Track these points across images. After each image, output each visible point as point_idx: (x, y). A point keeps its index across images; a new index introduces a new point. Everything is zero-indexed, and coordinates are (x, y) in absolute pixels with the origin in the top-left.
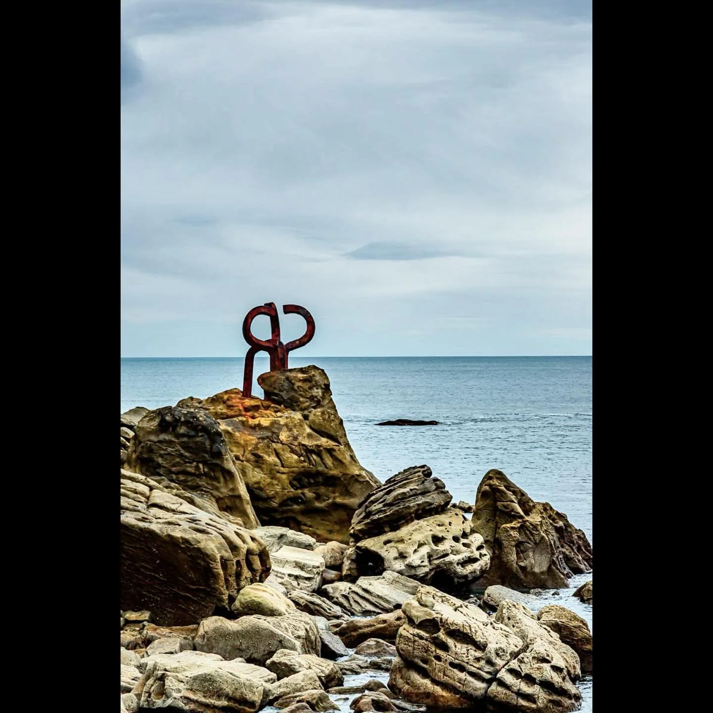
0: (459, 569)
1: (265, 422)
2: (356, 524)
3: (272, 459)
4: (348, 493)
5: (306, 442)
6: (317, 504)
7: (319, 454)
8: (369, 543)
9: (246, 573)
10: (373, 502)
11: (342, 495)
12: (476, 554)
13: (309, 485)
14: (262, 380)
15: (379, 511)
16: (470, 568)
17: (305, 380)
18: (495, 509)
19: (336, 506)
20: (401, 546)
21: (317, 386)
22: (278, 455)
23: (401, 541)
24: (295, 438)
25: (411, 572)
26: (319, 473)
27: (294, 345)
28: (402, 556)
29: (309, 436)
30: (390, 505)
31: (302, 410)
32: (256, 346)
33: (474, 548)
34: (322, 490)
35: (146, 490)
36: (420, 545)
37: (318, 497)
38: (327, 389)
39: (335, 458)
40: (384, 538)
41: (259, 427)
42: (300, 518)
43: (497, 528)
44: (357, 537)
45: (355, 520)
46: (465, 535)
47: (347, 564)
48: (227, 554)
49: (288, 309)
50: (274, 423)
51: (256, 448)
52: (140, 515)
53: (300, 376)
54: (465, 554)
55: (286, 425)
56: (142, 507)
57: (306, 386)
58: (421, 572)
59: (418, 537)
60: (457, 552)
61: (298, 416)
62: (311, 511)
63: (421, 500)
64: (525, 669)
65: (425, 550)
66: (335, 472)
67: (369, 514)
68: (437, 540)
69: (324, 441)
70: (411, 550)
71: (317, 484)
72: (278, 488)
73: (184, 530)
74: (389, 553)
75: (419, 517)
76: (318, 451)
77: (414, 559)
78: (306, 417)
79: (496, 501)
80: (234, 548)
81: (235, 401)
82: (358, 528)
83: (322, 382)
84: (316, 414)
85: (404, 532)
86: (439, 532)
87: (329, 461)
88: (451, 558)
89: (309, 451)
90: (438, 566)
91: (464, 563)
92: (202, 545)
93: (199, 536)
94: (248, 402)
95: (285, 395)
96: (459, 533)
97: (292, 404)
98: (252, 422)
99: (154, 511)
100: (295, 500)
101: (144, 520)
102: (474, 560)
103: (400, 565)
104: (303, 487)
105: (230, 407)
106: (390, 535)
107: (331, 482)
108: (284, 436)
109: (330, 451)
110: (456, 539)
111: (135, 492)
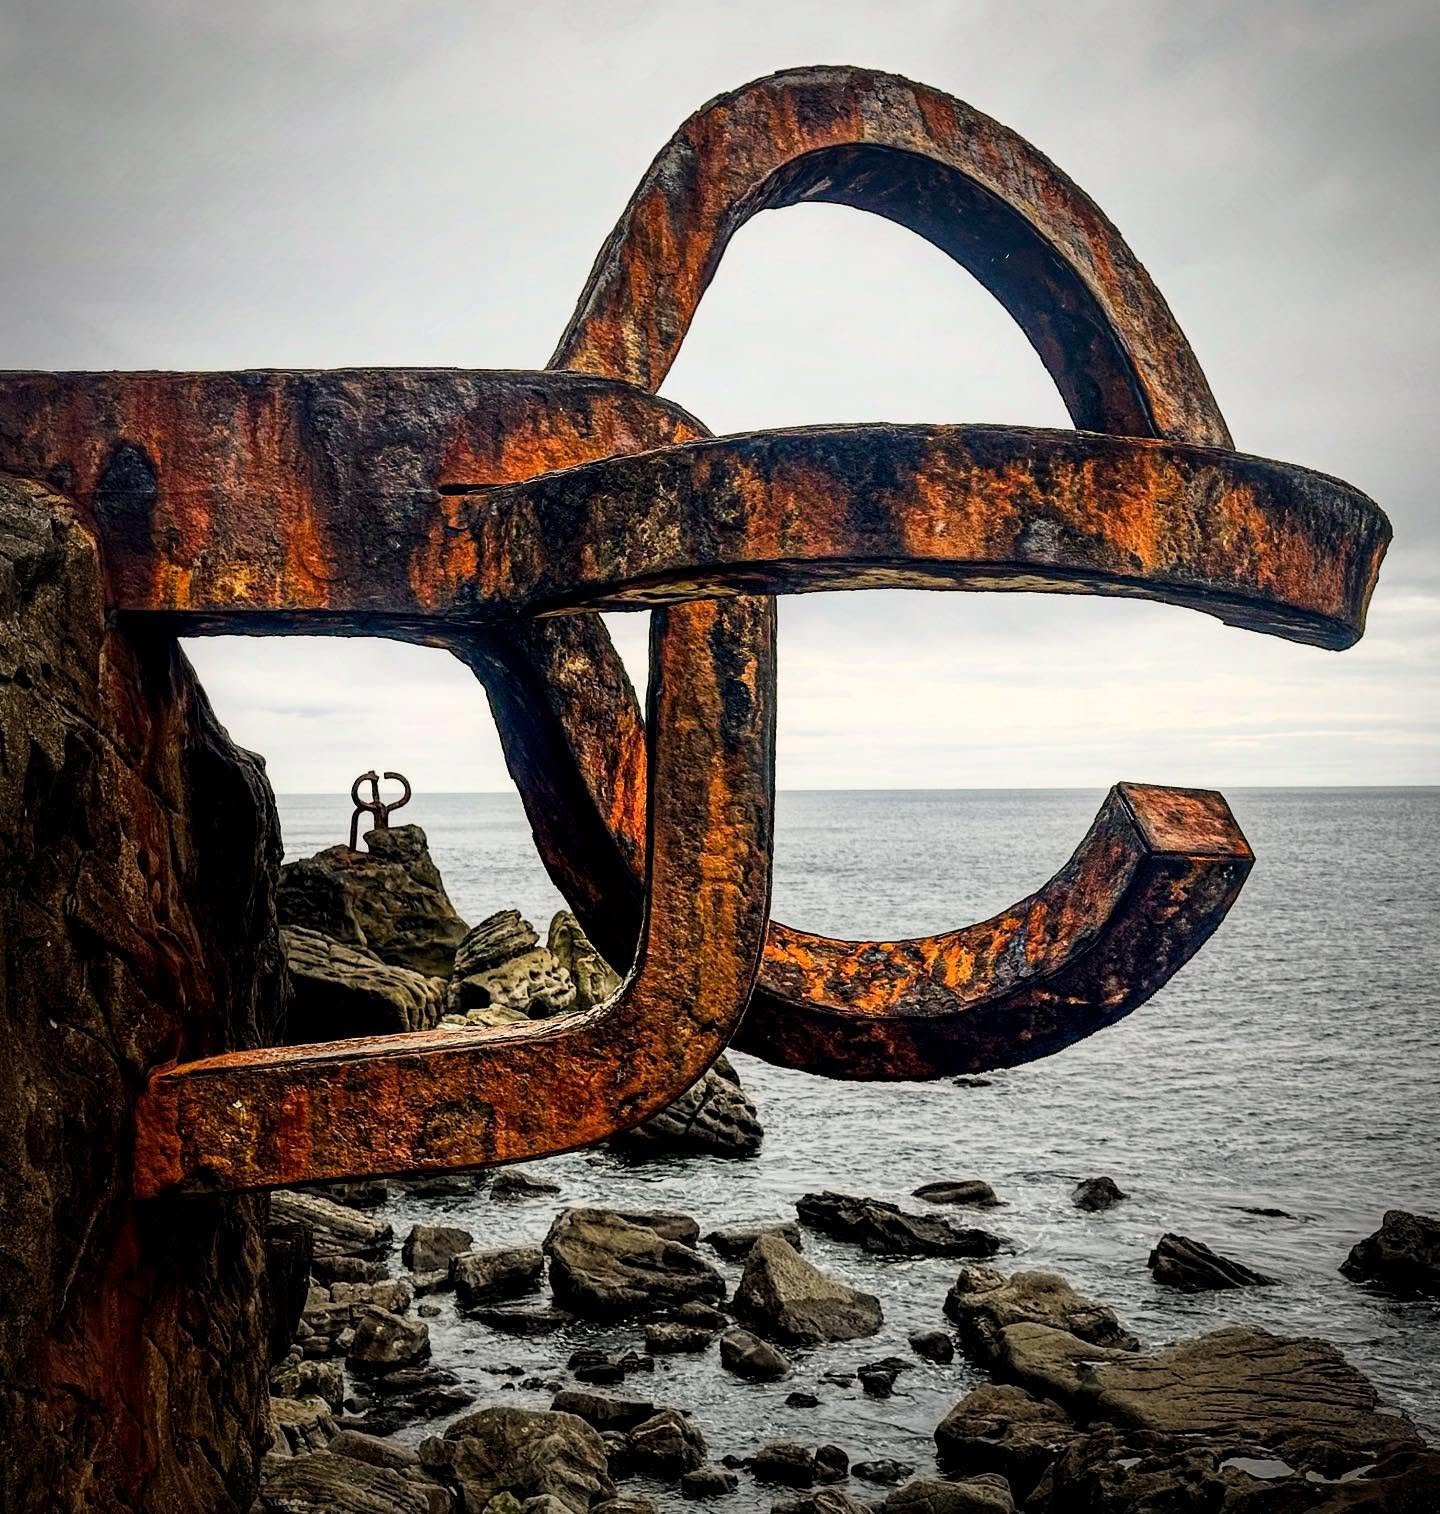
0: (552, 1000)
1: (371, 873)
2: (460, 962)
3: (378, 906)
4: (444, 933)
5: (408, 890)
6: (418, 944)
7: (420, 901)
8: (475, 979)
9: (426, 1021)
10: (475, 943)
11: (439, 935)
12: (566, 987)
13: (411, 928)
14: (367, 837)
15: (483, 951)
16: (561, 999)
17: (406, 837)
18: (573, 946)
19: (434, 946)
20: (504, 981)
21: (417, 842)
22: (384, 902)
23: (504, 977)
24: (399, 887)
25: (513, 1004)
26: (419, 917)
27: (393, 807)
28: (506, 990)
29: (411, 885)
30: (492, 945)
31: (403, 862)
32: (361, 807)
33: (563, 980)
34: (422, 931)
35: (325, 945)
36: (521, 980)
37: (418, 938)
38: (425, 845)
39: (434, 904)
40: (488, 974)
41: (366, 877)
42: (402, 956)
43: (573, 962)
44: (461, 975)
45: (458, 958)
46: (554, 970)
47: (452, 998)
48: (412, 1004)
49: (388, 776)
50: (378, 874)
51: (365, 895)
52: (327, 971)
53: (402, 833)
54: (557, 988)
55: (390, 876)
56: (325, 961)
57: (407, 841)
58: (522, 1004)
59: (519, 973)
60: (550, 986)
61: (400, 868)
62: (411, 951)
63: (517, 940)
64: (723, 1110)
65: (525, 984)
66: (434, 916)
67: (473, 953)
68: (534, 975)
69: (424, 889)
70: (514, 984)
71: (418, 927)
72: (384, 931)
73: (372, 984)
74: (494, 989)
75: (516, 955)
76: (419, 898)
77: (518, 993)
78: (407, 869)
79: (573, 938)
80: (417, 998)
81: (344, 855)
82: (464, 965)
83: (421, 838)
84: (417, 866)
85: (505, 968)
86: (535, 968)
87: (429, 907)
88: (547, 990)
89: (410, 898)
90: (536, 998)
91: (556, 995)
92: (391, 997)
93: (387, 988)
94: (354, 856)
95: (388, 850)
96: (550, 969)
97: (395, 857)
98: (359, 873)
99: (337, 965)
100: (398, 941)
101: (331, 974)
102: (565, 992)
103: (503, 999)
104: (405, 929)
105: (338, 860)
106: (493, 972)
107: (430, 924)
108: (388, 886)
109: (430, 898)
110: (548, 974)
111: (316, 947)
